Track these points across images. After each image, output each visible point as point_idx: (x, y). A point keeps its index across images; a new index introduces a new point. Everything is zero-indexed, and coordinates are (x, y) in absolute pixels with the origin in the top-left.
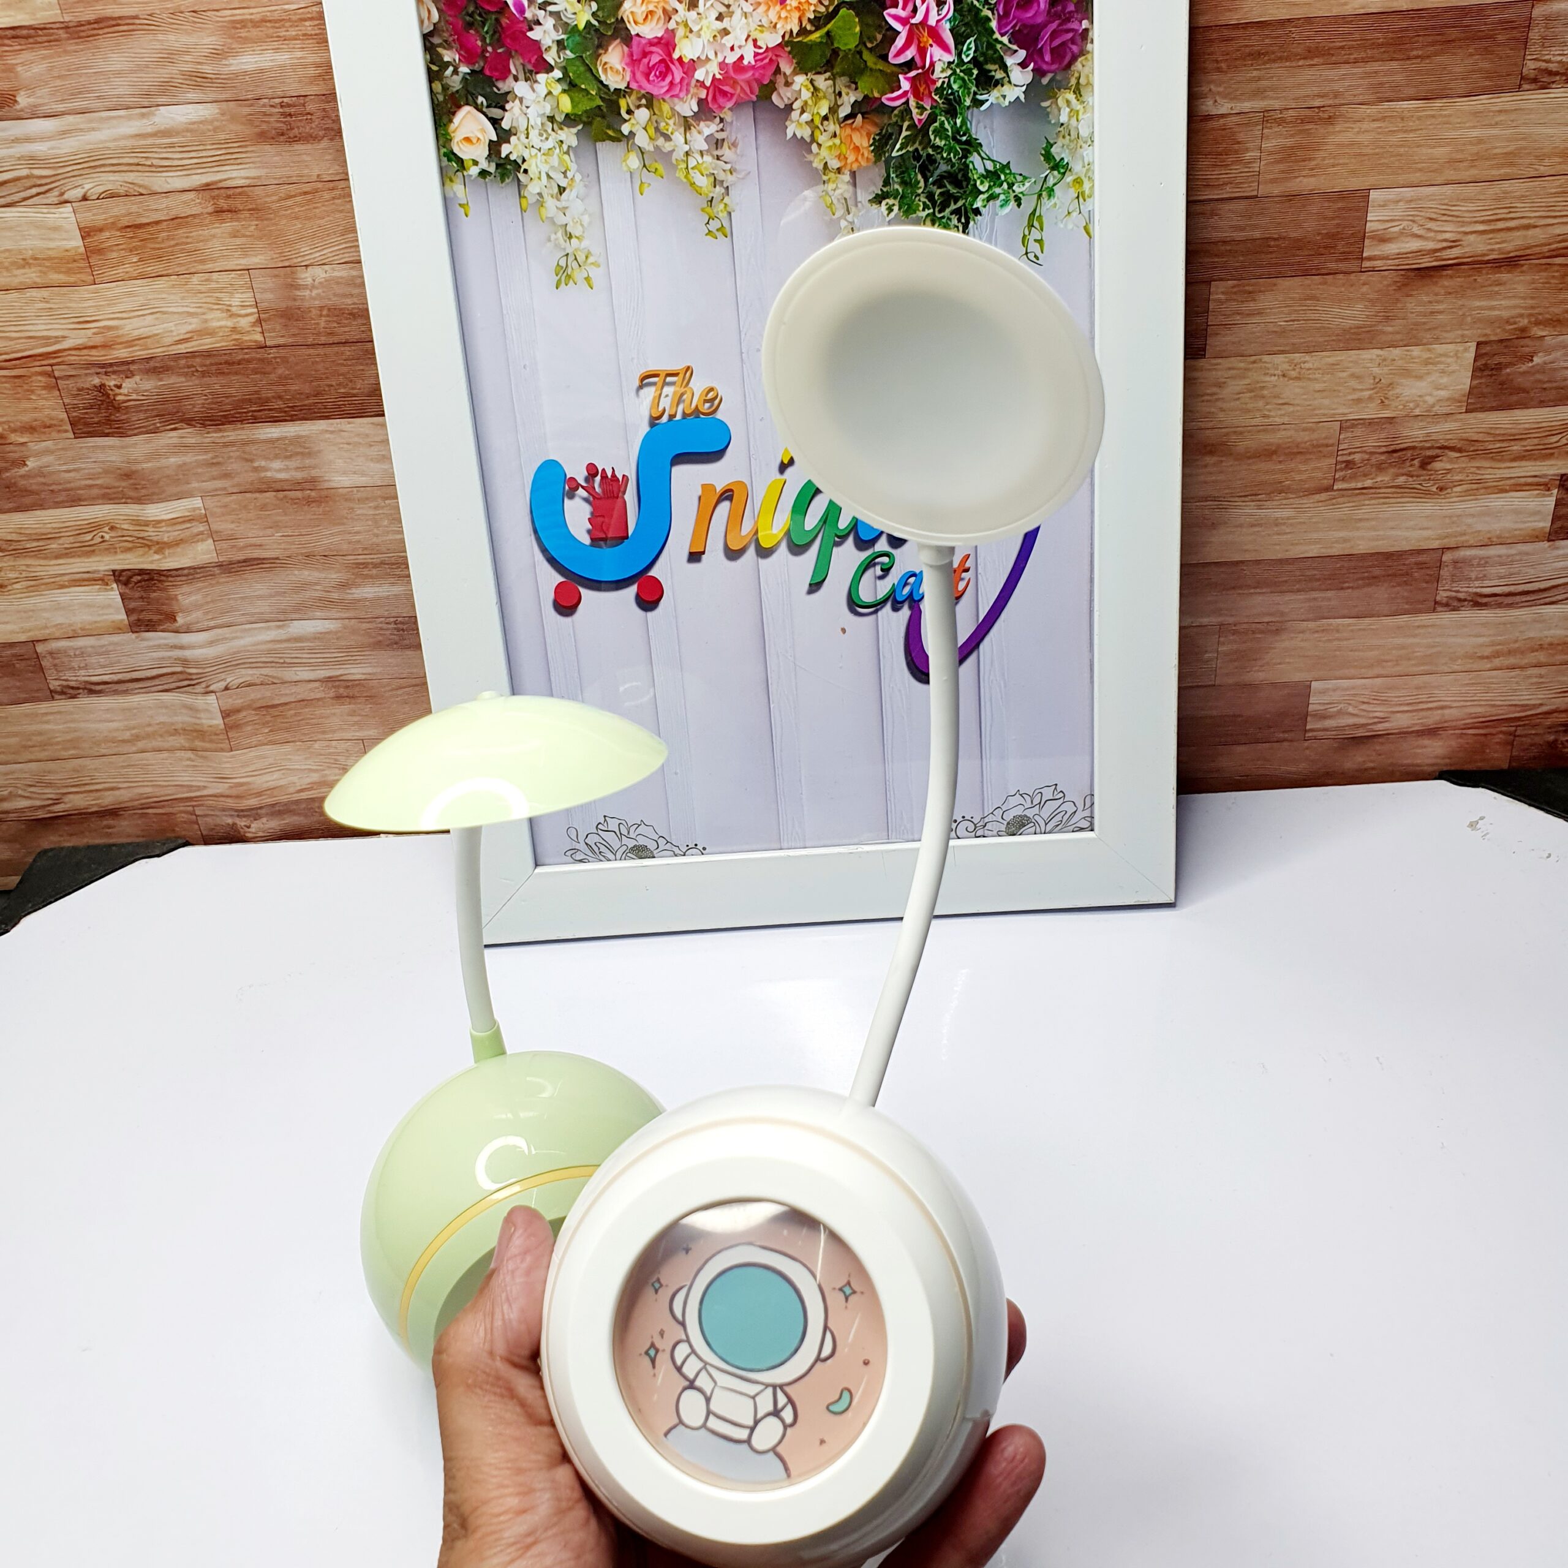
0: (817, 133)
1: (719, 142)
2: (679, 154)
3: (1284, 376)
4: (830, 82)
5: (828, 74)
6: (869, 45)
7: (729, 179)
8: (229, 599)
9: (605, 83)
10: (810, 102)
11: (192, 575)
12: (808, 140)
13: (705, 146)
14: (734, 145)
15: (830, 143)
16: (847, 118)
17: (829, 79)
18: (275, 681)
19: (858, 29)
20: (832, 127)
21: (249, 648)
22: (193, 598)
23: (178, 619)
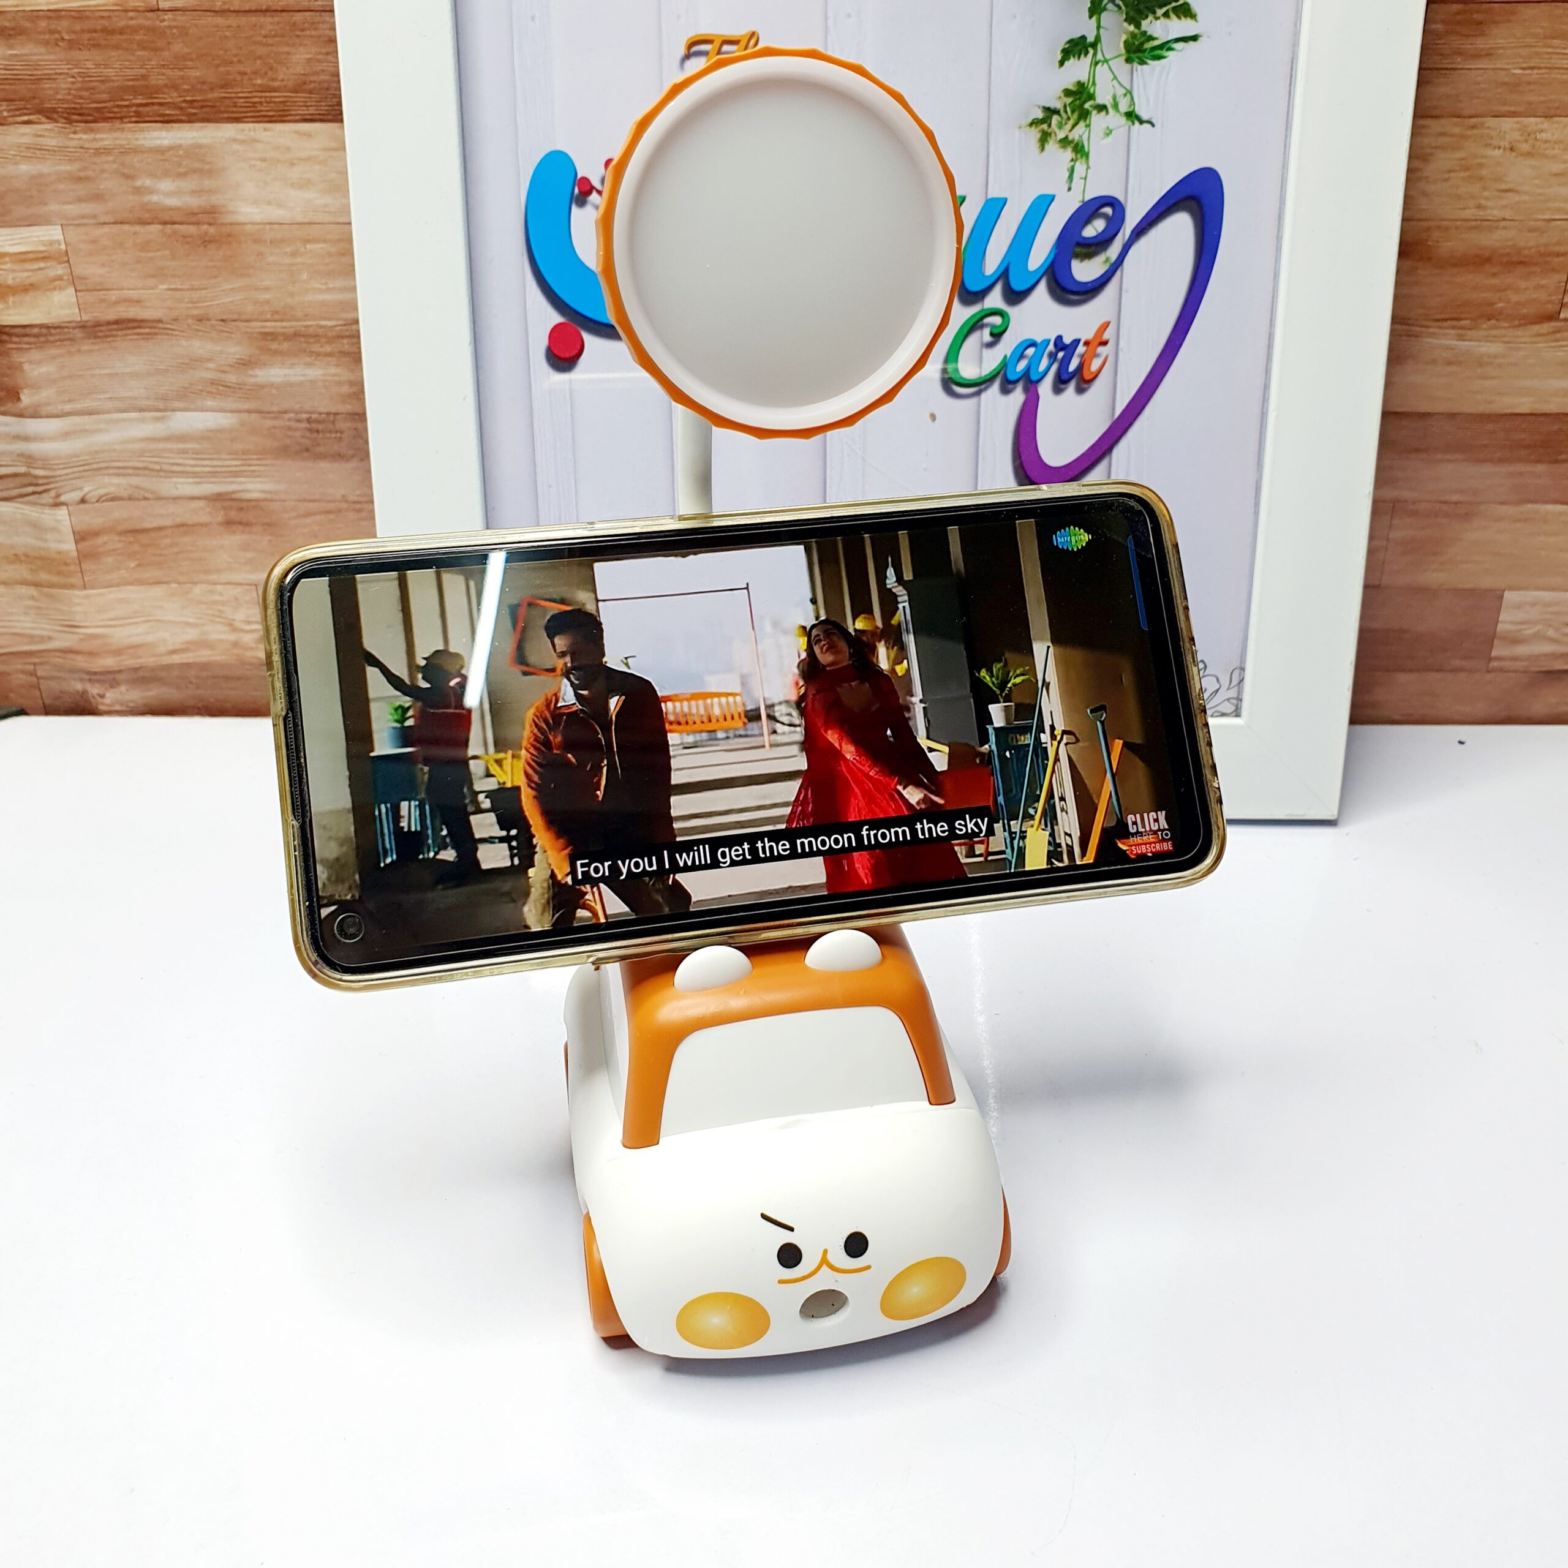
3: (1512, 149)
8: (93, 376)
11: (45, 335)
18: (147, 495)
21: (117, 447)
22: (44, 369)
23: (22, 397)
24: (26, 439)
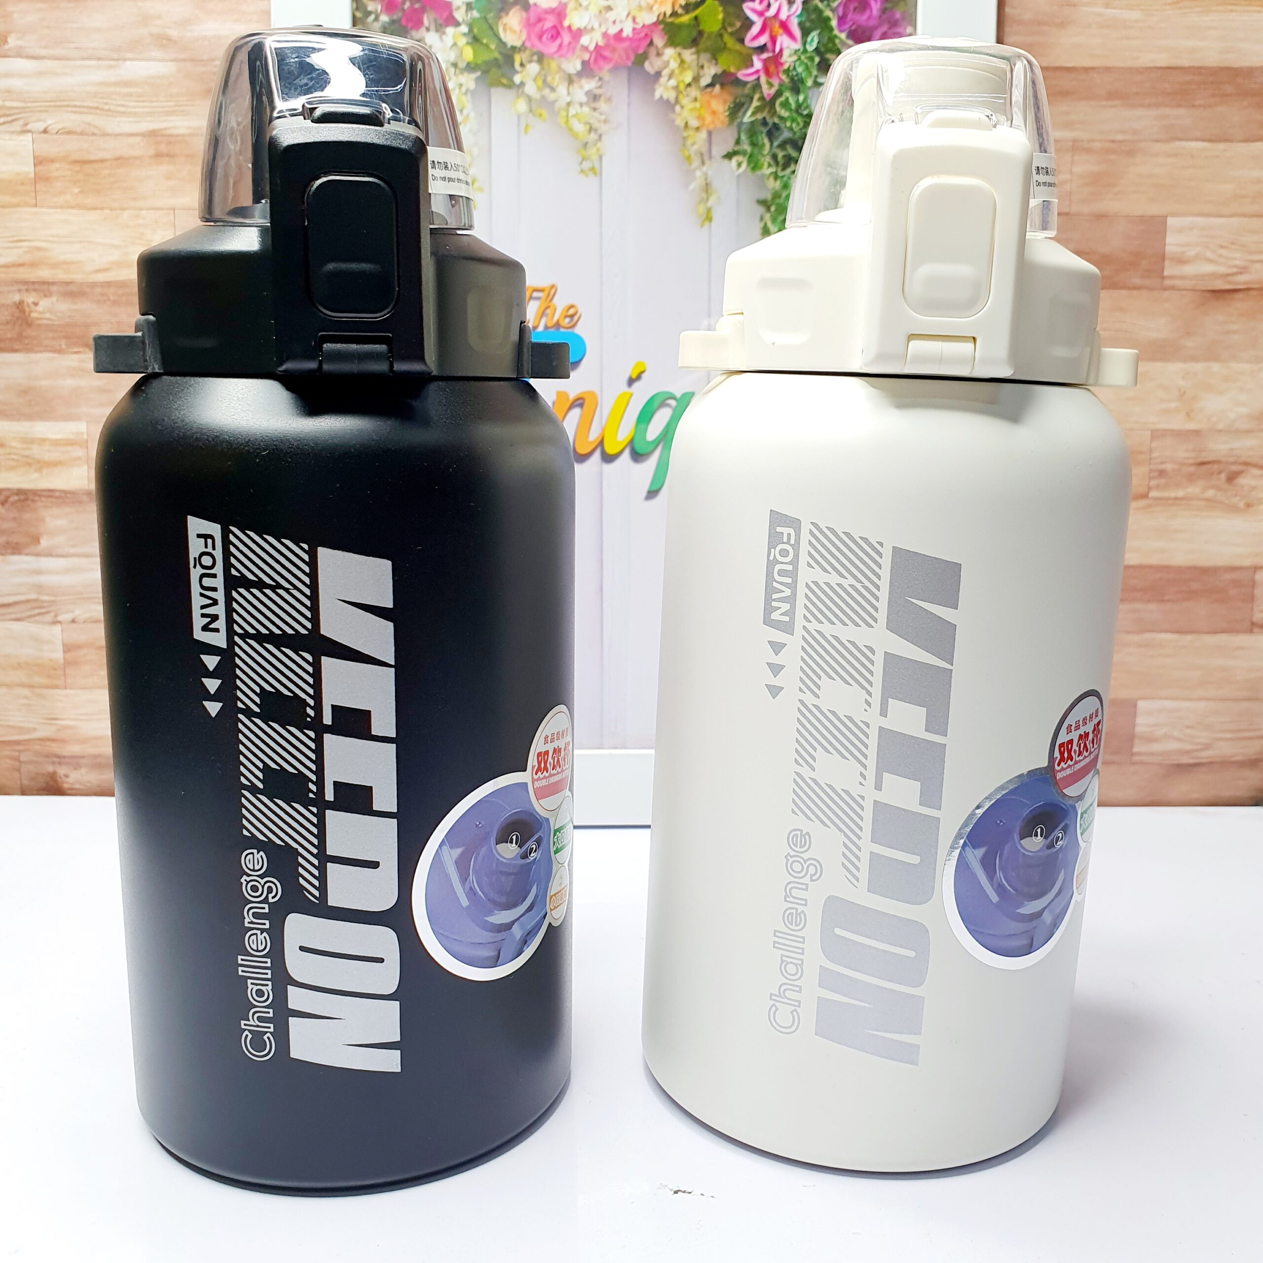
0: (681, 97)
1: (597, 97)
2: (561, 104)
4: (695, 57)
5: (693, 50)
6: (730, 30)
7: (603, 128)
9: (504, 39)
10: (677, 71)
11: (63, 498)
12: (672, 100)
13: (584, 99)
14: (609, 100)
15: (691, 106)
16: (708, 86)
17: (694, 54)
19: (721, 16)
20: (694, 92)
22: (59, 522)
23: (42, 541)
24: (39, 572)
